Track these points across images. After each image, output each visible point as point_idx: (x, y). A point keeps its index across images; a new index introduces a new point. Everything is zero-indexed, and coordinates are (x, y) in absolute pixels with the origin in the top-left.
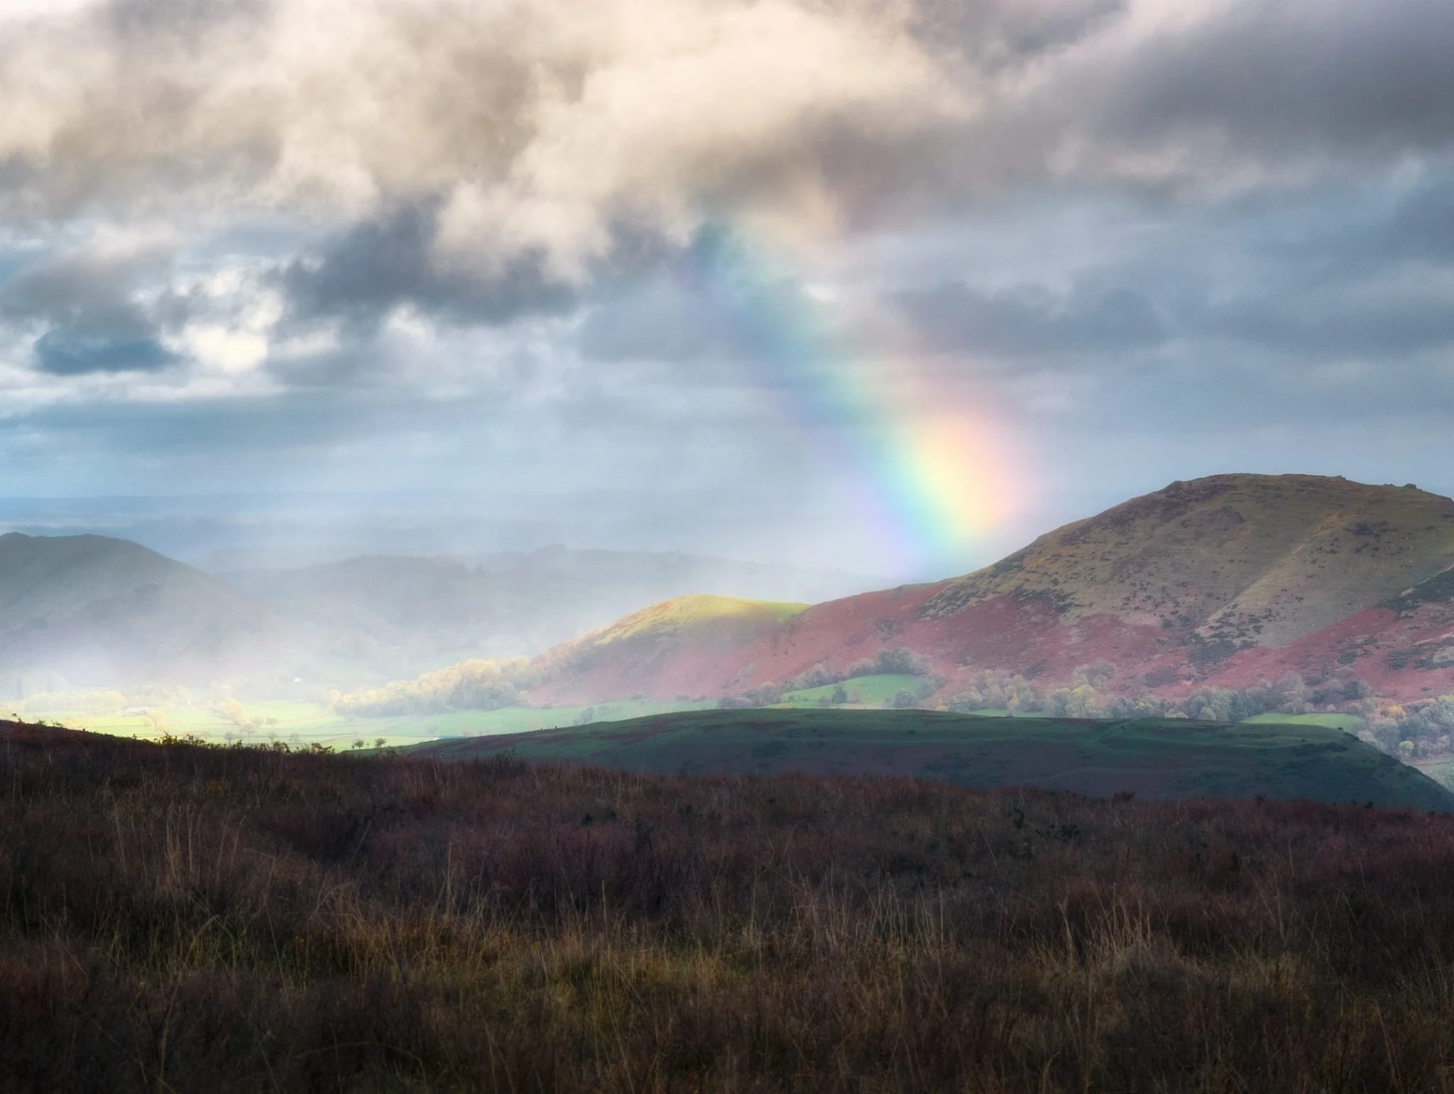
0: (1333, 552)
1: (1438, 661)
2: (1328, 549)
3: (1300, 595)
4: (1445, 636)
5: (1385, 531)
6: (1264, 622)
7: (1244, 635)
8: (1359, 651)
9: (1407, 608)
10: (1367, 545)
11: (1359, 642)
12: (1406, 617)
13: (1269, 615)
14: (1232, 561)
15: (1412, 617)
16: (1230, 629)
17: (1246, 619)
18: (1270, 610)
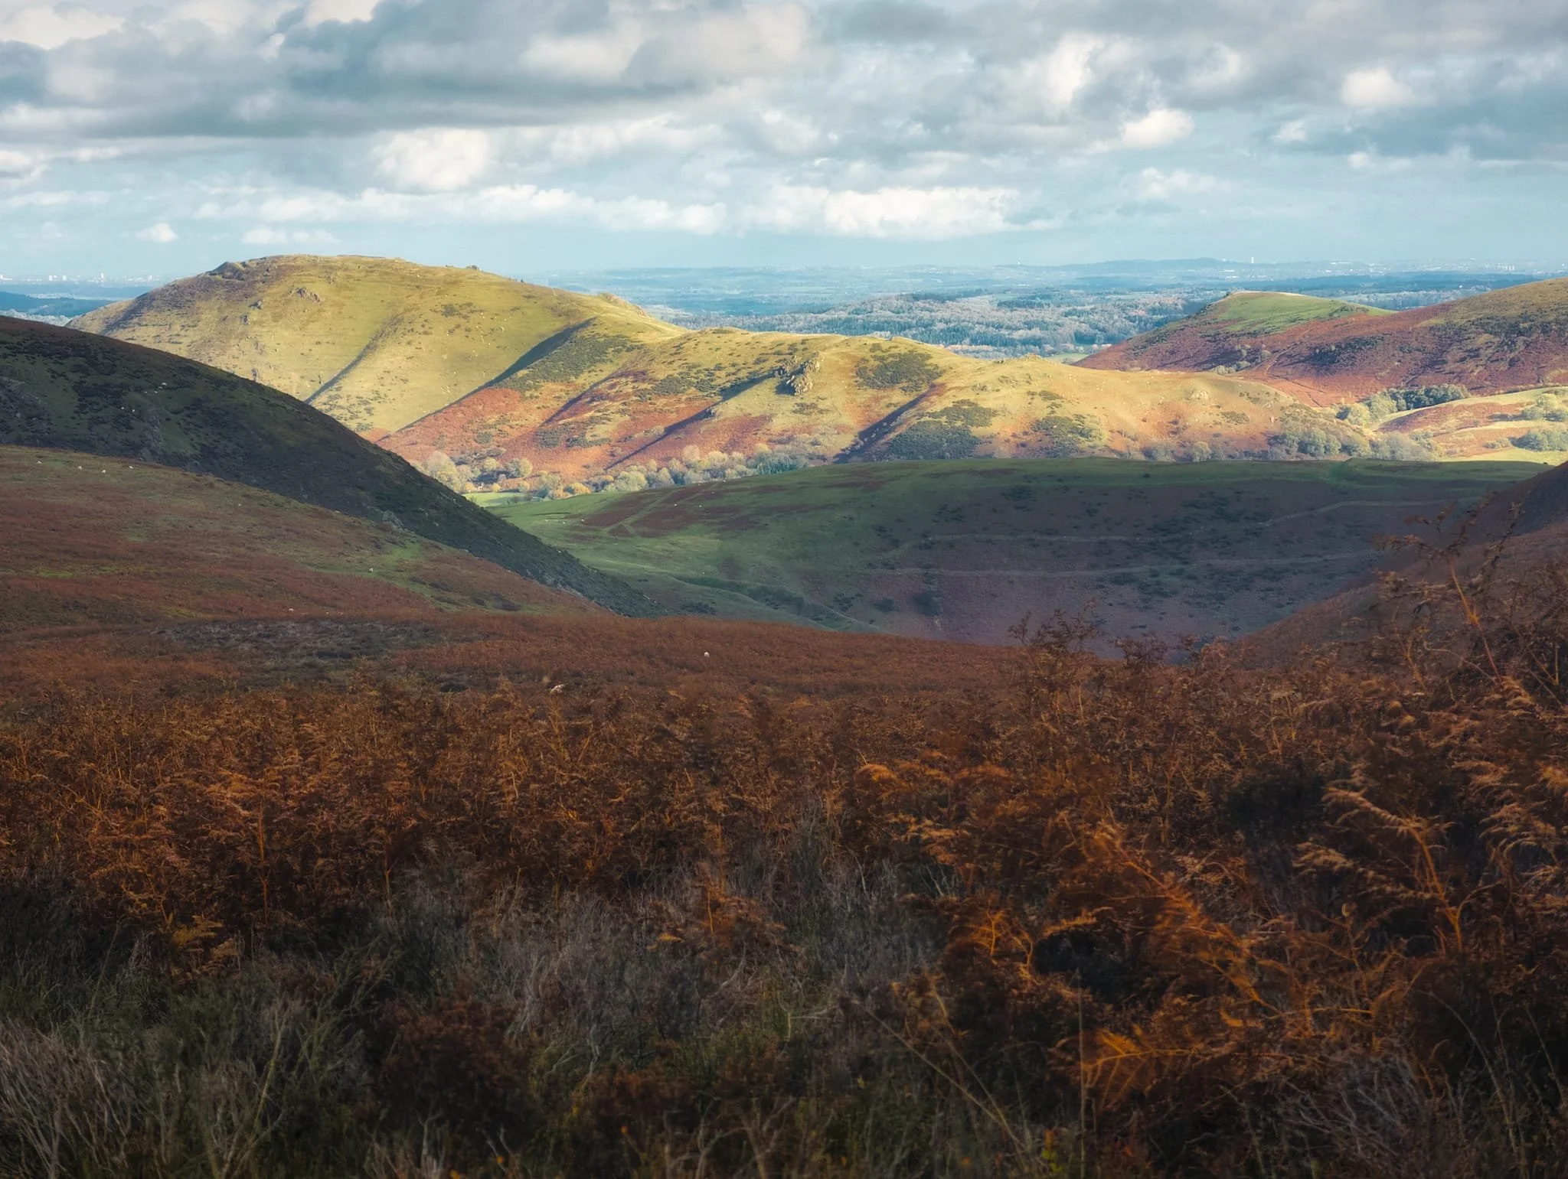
0: (426, 333)
1: (591, 439)
2: (422, 330)
3: (404, 377)
4: (588, 415)
5: (472, 312)
6: (374, 404)
7: (357, 417)
8: (493, 431)
9: (530, 388)
10: (458, 326)
11: (491, 422)
12: (531, 397)
13: (378, 397)
14: (318, 343)
15: (537, 397)
16: (341, 411)
17: (354, 401)
18: (377, 392)
